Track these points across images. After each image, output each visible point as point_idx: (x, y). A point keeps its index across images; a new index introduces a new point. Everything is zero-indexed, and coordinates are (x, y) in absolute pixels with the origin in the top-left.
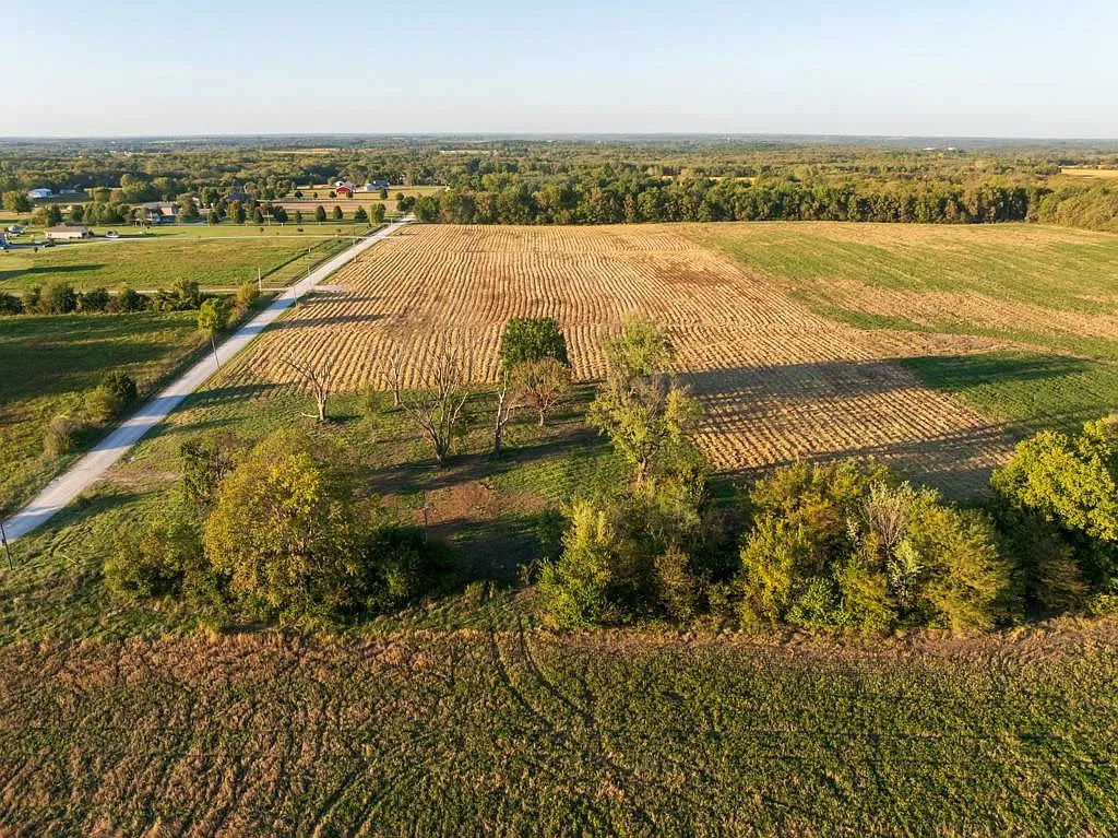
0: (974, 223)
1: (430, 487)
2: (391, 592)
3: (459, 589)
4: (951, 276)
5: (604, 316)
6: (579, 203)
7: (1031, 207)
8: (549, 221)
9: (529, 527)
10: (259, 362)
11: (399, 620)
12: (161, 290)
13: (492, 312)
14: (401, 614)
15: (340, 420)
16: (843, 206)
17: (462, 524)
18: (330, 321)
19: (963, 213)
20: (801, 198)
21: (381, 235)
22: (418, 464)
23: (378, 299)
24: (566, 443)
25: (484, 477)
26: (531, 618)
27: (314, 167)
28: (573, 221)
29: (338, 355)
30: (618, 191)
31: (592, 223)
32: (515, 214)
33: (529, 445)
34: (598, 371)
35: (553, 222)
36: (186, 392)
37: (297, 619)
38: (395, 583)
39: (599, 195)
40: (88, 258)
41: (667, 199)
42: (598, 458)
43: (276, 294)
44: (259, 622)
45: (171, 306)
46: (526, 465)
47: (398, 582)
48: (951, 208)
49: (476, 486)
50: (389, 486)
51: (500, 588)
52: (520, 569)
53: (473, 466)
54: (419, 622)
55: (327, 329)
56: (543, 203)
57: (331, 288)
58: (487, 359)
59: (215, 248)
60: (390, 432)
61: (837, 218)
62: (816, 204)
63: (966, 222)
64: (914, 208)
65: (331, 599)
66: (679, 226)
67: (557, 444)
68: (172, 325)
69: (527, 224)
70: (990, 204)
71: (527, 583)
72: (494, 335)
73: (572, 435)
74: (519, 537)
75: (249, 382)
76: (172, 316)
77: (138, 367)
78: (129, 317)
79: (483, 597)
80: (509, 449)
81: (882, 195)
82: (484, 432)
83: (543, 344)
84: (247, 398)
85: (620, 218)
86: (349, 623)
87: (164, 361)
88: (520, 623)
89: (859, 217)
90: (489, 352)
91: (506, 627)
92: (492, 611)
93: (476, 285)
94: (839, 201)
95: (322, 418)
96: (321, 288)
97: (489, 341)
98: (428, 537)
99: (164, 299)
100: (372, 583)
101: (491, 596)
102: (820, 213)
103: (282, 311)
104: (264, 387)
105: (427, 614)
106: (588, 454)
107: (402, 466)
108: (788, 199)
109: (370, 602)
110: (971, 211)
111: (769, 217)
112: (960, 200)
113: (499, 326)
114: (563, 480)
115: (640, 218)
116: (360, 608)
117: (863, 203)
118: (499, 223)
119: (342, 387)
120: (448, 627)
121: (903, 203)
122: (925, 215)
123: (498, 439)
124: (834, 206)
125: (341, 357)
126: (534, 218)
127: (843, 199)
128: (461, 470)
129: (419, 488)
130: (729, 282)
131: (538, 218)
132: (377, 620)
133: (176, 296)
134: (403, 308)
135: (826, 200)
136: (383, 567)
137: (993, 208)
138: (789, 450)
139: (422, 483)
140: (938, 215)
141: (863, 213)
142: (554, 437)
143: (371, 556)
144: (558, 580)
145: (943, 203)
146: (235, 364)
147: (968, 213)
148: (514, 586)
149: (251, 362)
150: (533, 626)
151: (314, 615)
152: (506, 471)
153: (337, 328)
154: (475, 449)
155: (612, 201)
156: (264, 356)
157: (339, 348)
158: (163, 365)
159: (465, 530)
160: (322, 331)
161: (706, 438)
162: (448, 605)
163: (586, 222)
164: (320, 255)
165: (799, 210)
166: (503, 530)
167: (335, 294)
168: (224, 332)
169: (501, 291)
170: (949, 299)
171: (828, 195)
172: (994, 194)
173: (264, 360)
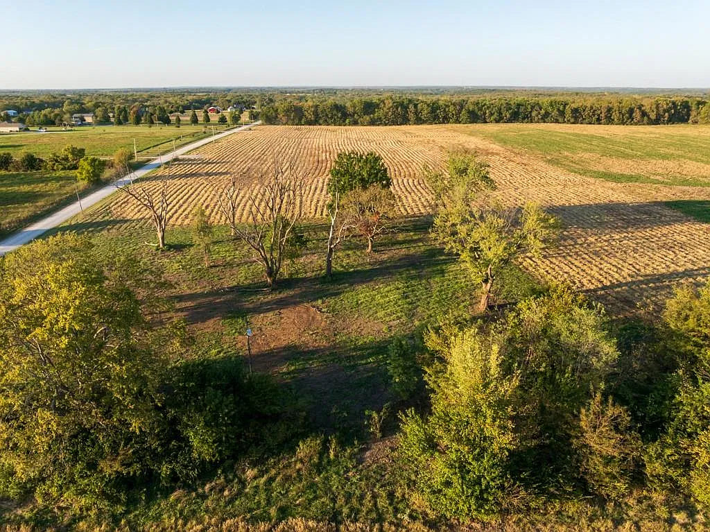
0: (653, 124)
1: (258, 310)
2: (195, 455)
3: (288, 446)
4: (662, 151)
5: (407, 173)
6: (376, 110)
7: (693, 113)
8: (355, 123)
9: (370, 355)
10: (120, 204)
11: (204, 497)
12: (54, 154)
13: (317, 171)
14: (207, 487)
15: (179, 248)
16: (562, 113)
17: (293, 353)
18: (186, 176)
19: (646, 118)
20: (533, 107)
21: (235, 130)
22: (249, 287)
23: (228, 162)
24: (396, 267)
25: (316, 299)
26: (391, 495)
27: (196, 100)
28: (373, 123)
29: (188, 199)
30: (403, 102)
31: (386, 125)
32: (332, 118)
33: (359, 268)
34: (412, 209)
35: (358, 123)
36: (49, 227)
37: (61, 495)
38: (201, 443)
39: (391, 105)
40: (16, 142)
41: (438, 108)
42: (432, 281)
43: (149, 160)
44: (8, 499)
45: (61, 167)
46: (359, 288)
47: (203, 442)
48: (637, 115)
49: (308, 309)
50: (215, 309)
51: (343, 444)
52: (370, 417)
53: (304, 290)
54: (231, 501)
55: (183, 181)
56: (351, 110)
57: (191, 156)
58: (315, 200)
59: (112, 136)
60: (224, 257)
61: (557, 121)
62: (543, 112)
63: (648, 124)
64: (611, 115)
65: (109, 468)
66: (449, 126)
67: (387, 268)
68: (59, 179)
69: (340, 125)
70: (665, 111)
71: (379, 435)
72: (320, 185)
73: (400, 260)
74: (361, 368)
75: (106, 218)
76: (61, 173)
77: (14, 208)
78: (25, 175)
79: (320, 459)
80: (340, 273)
81: (589, 106)
82: (315, 258)
83: (370, 175)
84: (102, 230)
85: (405, 121)
86: (132, 503)
87: (39, 204)
88: (375, 504)
89: (572, 120)
90: (316, 196)
91: (358, 511)
92: (335, 482)
93: (305, 155)
94: (558, 110)
95: (161, 246)
96: (184, 156)
97: (316, 189)
98: (250, 372)
99: (57, 161)
100: (169, 442)
101: (332, 456)
102: (545, 118)
103: (150, 170)
104: (118, 222)
105: (244, 487)
106: (420, 277)
107: (232, 289)
108: (523, 108)
109: (165, 469)
110: (651, 116)
111: (510, 121)
112: (643, 108)
113: (324, 179)
114: (400, 302)
115: (419, 121)
116: (150, 478)
117: (575, 111)
118: (320, 125)
119: (187, 222)
120: (273, 511)
121: (604, 111)
122: (619, 119)
123: (329, 262)
124: (555, 113)
125: (190, 200)
126: (344, 121)
127: (561, 108)
128: (292, 293)
129: (249, 311)
130: (497, 154)
131: (347, 121)
132: (172, 498)
133: (66, 159)
134: (247, 168)
135: (550, 109)
136: (185, 419)
137: (667, 114)
138: (617, 272)
139: (251, 306)
140: (628, 119)
141: (576, 118)
142: (382, 262)
143: (171, 402)
144: (431, 445)
145: (631, 111)
146: (99, 206)
147: (649, 118)
148: (362, 440)
149: (113, 204)
150: (396, 510)
151: (82, 492)
152: (339, 294)
153: (191, 180)
154: (306, 273)
155: (399, 109)
156: (126, 199)
157: (190, 193)
158: (37, 207)
159: (297, 359)
160: (179, 182)
161: (532, 262)
162: (273, 472)
163: (381, 124)
164: (188, 139)
165: (531, 115)
166: (340, 361)
167: (195, 160)
168: (97, 183)
169: (324, 158)
170: (671, 164)
171: (551, 105)
172: (667, 104)
173: (124, 203)
